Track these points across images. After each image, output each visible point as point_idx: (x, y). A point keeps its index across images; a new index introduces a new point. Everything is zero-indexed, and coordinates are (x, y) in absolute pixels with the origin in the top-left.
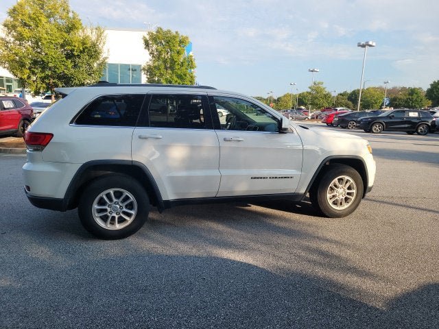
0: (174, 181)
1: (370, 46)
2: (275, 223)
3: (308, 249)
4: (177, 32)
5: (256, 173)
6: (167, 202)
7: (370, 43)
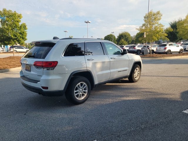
0: (99, 76)
1: (89, 22)
2: (123, 87)
3: (143, 92)
4: (15, 12)
5: (120, 69)
6: (96, 85)
7: (89, 21)
